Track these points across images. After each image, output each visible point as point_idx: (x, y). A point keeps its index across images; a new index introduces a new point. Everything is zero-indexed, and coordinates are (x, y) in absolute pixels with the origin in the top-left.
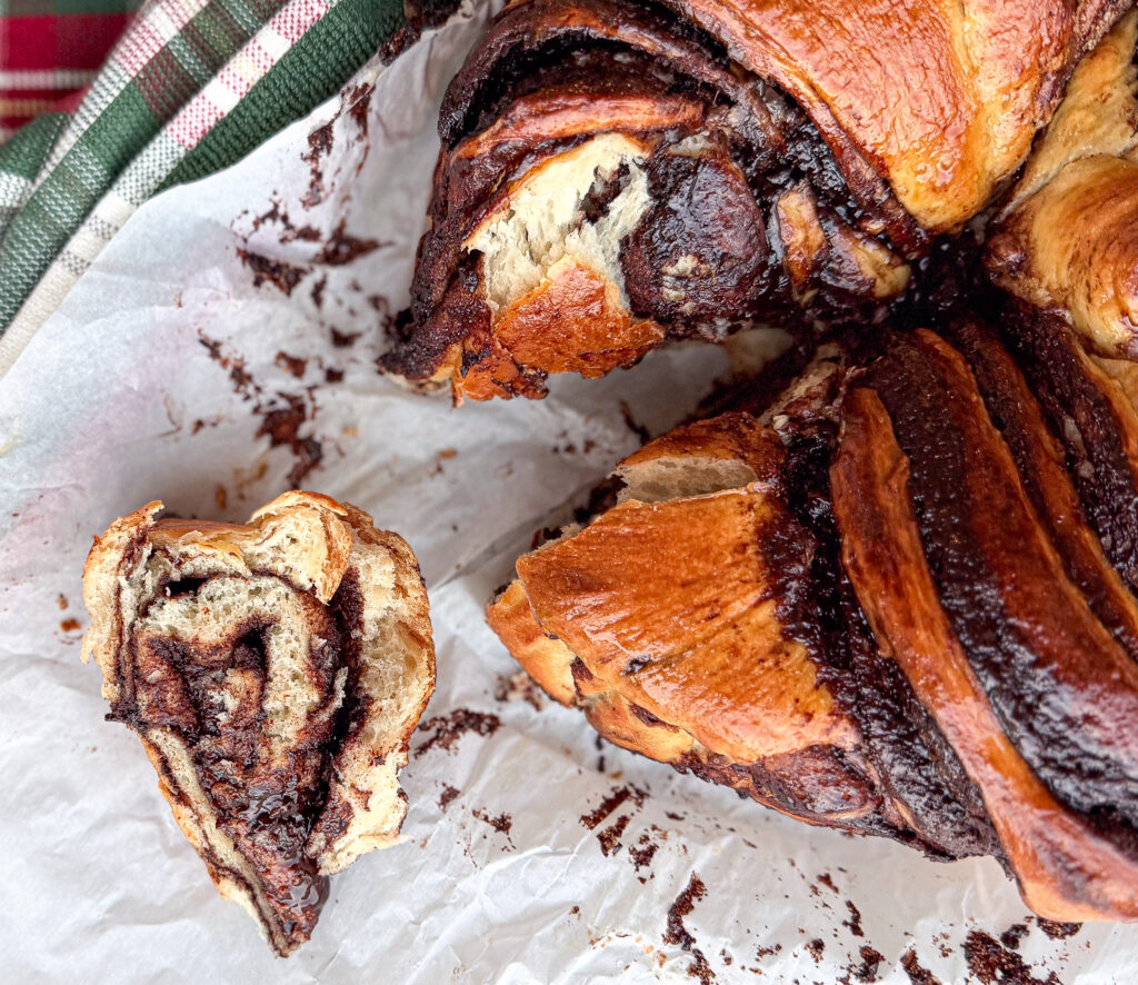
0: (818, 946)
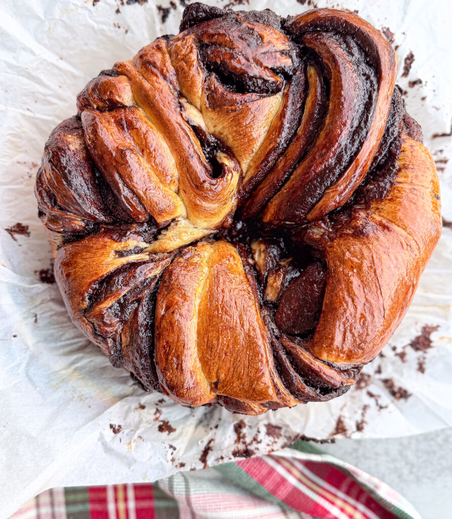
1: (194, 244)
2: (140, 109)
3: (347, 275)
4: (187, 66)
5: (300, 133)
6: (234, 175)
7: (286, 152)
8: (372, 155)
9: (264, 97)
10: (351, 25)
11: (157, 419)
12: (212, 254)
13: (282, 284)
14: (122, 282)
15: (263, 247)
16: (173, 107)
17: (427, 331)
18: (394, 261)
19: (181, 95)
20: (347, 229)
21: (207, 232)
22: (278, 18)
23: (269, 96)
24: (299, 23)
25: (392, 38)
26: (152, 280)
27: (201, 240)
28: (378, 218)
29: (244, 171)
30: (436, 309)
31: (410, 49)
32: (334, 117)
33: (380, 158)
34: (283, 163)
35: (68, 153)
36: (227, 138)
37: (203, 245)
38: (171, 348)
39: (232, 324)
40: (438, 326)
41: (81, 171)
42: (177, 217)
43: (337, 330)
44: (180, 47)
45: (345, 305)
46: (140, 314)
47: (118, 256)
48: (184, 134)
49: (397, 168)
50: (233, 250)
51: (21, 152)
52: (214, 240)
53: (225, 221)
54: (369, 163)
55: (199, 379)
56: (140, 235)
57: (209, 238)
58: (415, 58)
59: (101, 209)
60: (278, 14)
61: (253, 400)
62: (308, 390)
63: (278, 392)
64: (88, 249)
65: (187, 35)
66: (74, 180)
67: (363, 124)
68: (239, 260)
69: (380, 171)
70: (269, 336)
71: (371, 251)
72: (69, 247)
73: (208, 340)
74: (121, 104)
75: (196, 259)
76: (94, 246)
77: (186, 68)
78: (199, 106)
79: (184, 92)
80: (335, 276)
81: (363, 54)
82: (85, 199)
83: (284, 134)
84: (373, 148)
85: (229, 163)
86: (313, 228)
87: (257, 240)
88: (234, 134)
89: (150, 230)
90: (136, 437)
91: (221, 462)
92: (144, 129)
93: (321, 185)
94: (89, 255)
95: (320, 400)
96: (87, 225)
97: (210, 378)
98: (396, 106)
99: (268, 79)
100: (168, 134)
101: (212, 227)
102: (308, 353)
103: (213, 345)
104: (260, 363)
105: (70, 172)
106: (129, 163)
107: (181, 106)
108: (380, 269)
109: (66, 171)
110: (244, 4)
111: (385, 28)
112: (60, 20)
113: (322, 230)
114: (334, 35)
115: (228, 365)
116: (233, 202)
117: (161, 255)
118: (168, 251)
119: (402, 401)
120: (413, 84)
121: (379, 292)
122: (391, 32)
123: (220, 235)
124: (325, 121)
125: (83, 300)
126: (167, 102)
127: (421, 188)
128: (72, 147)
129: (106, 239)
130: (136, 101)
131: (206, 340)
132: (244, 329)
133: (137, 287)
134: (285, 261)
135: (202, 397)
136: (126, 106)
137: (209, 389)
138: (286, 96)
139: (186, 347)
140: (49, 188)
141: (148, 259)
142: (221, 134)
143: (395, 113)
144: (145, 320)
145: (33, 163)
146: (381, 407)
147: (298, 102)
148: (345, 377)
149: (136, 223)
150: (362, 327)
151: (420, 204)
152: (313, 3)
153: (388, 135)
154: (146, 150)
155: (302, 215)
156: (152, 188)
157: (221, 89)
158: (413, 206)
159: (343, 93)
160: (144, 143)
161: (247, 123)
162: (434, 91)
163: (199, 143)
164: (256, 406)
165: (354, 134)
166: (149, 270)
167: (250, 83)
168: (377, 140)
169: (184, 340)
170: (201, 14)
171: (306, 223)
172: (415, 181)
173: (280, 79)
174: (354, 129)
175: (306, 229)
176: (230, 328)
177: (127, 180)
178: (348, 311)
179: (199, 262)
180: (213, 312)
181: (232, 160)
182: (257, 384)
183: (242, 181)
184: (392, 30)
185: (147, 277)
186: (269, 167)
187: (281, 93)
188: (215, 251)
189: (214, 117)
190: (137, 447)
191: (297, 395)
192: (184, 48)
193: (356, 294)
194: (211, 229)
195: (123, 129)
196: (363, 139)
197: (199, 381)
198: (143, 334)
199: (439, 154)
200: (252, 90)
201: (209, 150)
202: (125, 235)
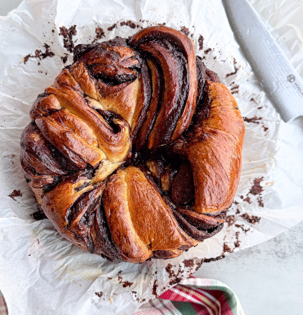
0: (215, 58)
1: (115, 172)
2: (66, 109)
3: (202, 164)
4: (84, 80)
5: (154, 96)
6: (126, 128)
7: (150, 108)
8: (195, 97)
9: (129, 84)
10: (163, 33)
11: (121, 282)
12: (126, 175)
13: (170, 180)
14: (83, 205)
15: (153, 163)
16: (83, 103)
17: (257, 182)
18: (224, 149)
19: (85, 96)
20: (194, 139)
21: (120, 164)
22: (124, 40)
23: (132, 82)
24: (136, 39)
25: (188, 31)
26: (99, 198)
27: (118, 169)
28: (209, 129)
29: (131, 125)
30: (258, 169)
31: (199, 34)
32: (169, 83)
33: (200, 97)
34: (150, 114)
35: (35, 143)
36: (116, 110)
37: (120, 172)
38: (120, 232)
39: (149, 209)
40: (262, 177)
41: (44, 151)
42: (102, 160)
43: (206, 195)
44: (77, 71)
45: (205, 180)
46: (98, 219)
47: (76, 191)
48: (93, 115)
49: (210, 100)
50: (137, 170)
51: (4, 150)
52: (125, 168)
53: (128, 154)
54: (195, 101)
55: (140, 245)
56: (85, 176)
57: (122, 167)
58: (204, 37)
59: (60, 168)
60: (123, 38)
61: (173, 248)
62: (201, 233)
63: (185, 240)
64: (59, 192)
65: (79, 63)
66: (42, 157)
67: (185, 83)
68: (142, 174)
69: (202, 104)
70: (171, 210)
71: (210, 147)
72: (49, 195)
73: (139, 222)
74: (55, 109)
75: (118, 181)
76: (62, 189)
77: (84, 81)
78: (96, 98)
79: (86, 93)
80: (195, 166)
81: (174, 46)
82: (51, 165)
83: (146, 100)
84: (194, 93)
85: (121, 123)
86: (177, 144)
87: (148, 160)
88: (119, 107)
89: (89, 172)
90: (112, 295)
91: (164, 291)
92: (71, 119)
93: (173, 120)
94: (61, 195)
95: (209, 237)
96: (55, 179)
97: (146, 243)
98: (200, 68)
99: (129, 73)
100: (85, 118)
101: (122, 160)
102: (194, 212)
103: (142, 224)
104: (170, 226)
105: (39, 153)
106: (69, 139)
107: (87, 101)
108: (218, 155)
109: (37, 154)
110: (103, 38)
111: (182, 27)
112: (8, 76)
113: (182, 144)
114: (156, 41)
115: (154, 232)
116: (129, 143)
117: (99, 184)
118: (102, 180)
119: (256, 223)
120: (207, 52)
121: (221, 168)
122: (186, 28)
123: (128, 163)
124: (165, 87)
125: (65, 220)
126: (79, 101)
127: (226, 106)
128: (36, 140)
129: (68, 184)
130: (62, 106)
131: (137, 222)
132: (156, 210)
133: (91, 205)
134: (167, 167)
135: (144, 255)
136: (58, 110)
137: (147, 249)
138: (140, 80)
139: (128, 230)
140: (29, 165)
141: (93, 188)
142: (112, 109)
143: (200, 71)
144: (101, 221)
145: (12, 155)
146: (246, 231)
147: (148, 80)
148: (218, 219)
149: (81, 170)
150: (219, 189)
151: (228, 115)
152: (140, 26)
153: (200, 84)
154: (76, 130)
155: (168, 139)
156: (85, 148)
157: (105, 86)
158: (225, 117)
159: (170, 70)
160: (74, 126)
161: (125, 99)
162: (219, 52)
163: (102, 117)
164: (176, 251)
165: (182, 89)
166: (95, 194)
167: (120, 79)
168: (195, 88)
169: (126, 226)
170: (83, 50)
171: (172, 143)
172: (222, 104)
173: (135, 72)
174: (181, 86)
175: (173, 145)
176: (149, 212)
177: (71, 148)
178: (208, 182)
179: (121, 182)
180: (137, 206)
181: (122, 121)
182: (173, 238)
183: (131, 130)
184: (186, 27)
185: (95, 198)
186: (143, 119)
187: (137, 79)
188: (127, 173)
189: (106, 102)
190: (114, 299)
191: (196, 238)
192: (80, 71)
193: (209, 172)
194: (121, 161)
195: (60, 122)
196: (187, 90)
197: (140, 246)
198: (102, 230)
199: (232, 84)
200: (122, 82)
201: (108, 119)
202: (77, 178)
